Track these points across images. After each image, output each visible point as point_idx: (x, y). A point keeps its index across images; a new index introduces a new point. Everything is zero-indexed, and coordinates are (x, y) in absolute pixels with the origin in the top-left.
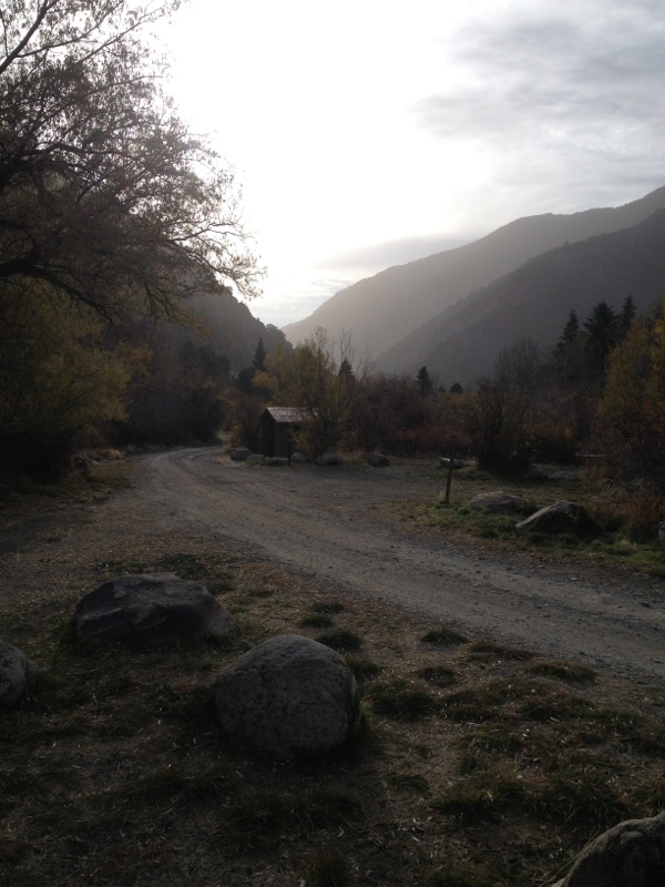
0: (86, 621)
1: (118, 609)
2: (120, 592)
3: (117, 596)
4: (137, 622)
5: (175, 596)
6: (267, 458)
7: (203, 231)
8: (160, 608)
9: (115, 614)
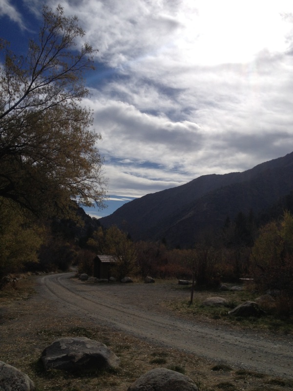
0: (49, 360)
1: (65, 355)
2: (64, 347)
3: (62, 348)
4: (76, 361)
5: (92, 348)
6: (98, 279)
7: (83, 180)
8: (87, 355)
9: (63, 357)
